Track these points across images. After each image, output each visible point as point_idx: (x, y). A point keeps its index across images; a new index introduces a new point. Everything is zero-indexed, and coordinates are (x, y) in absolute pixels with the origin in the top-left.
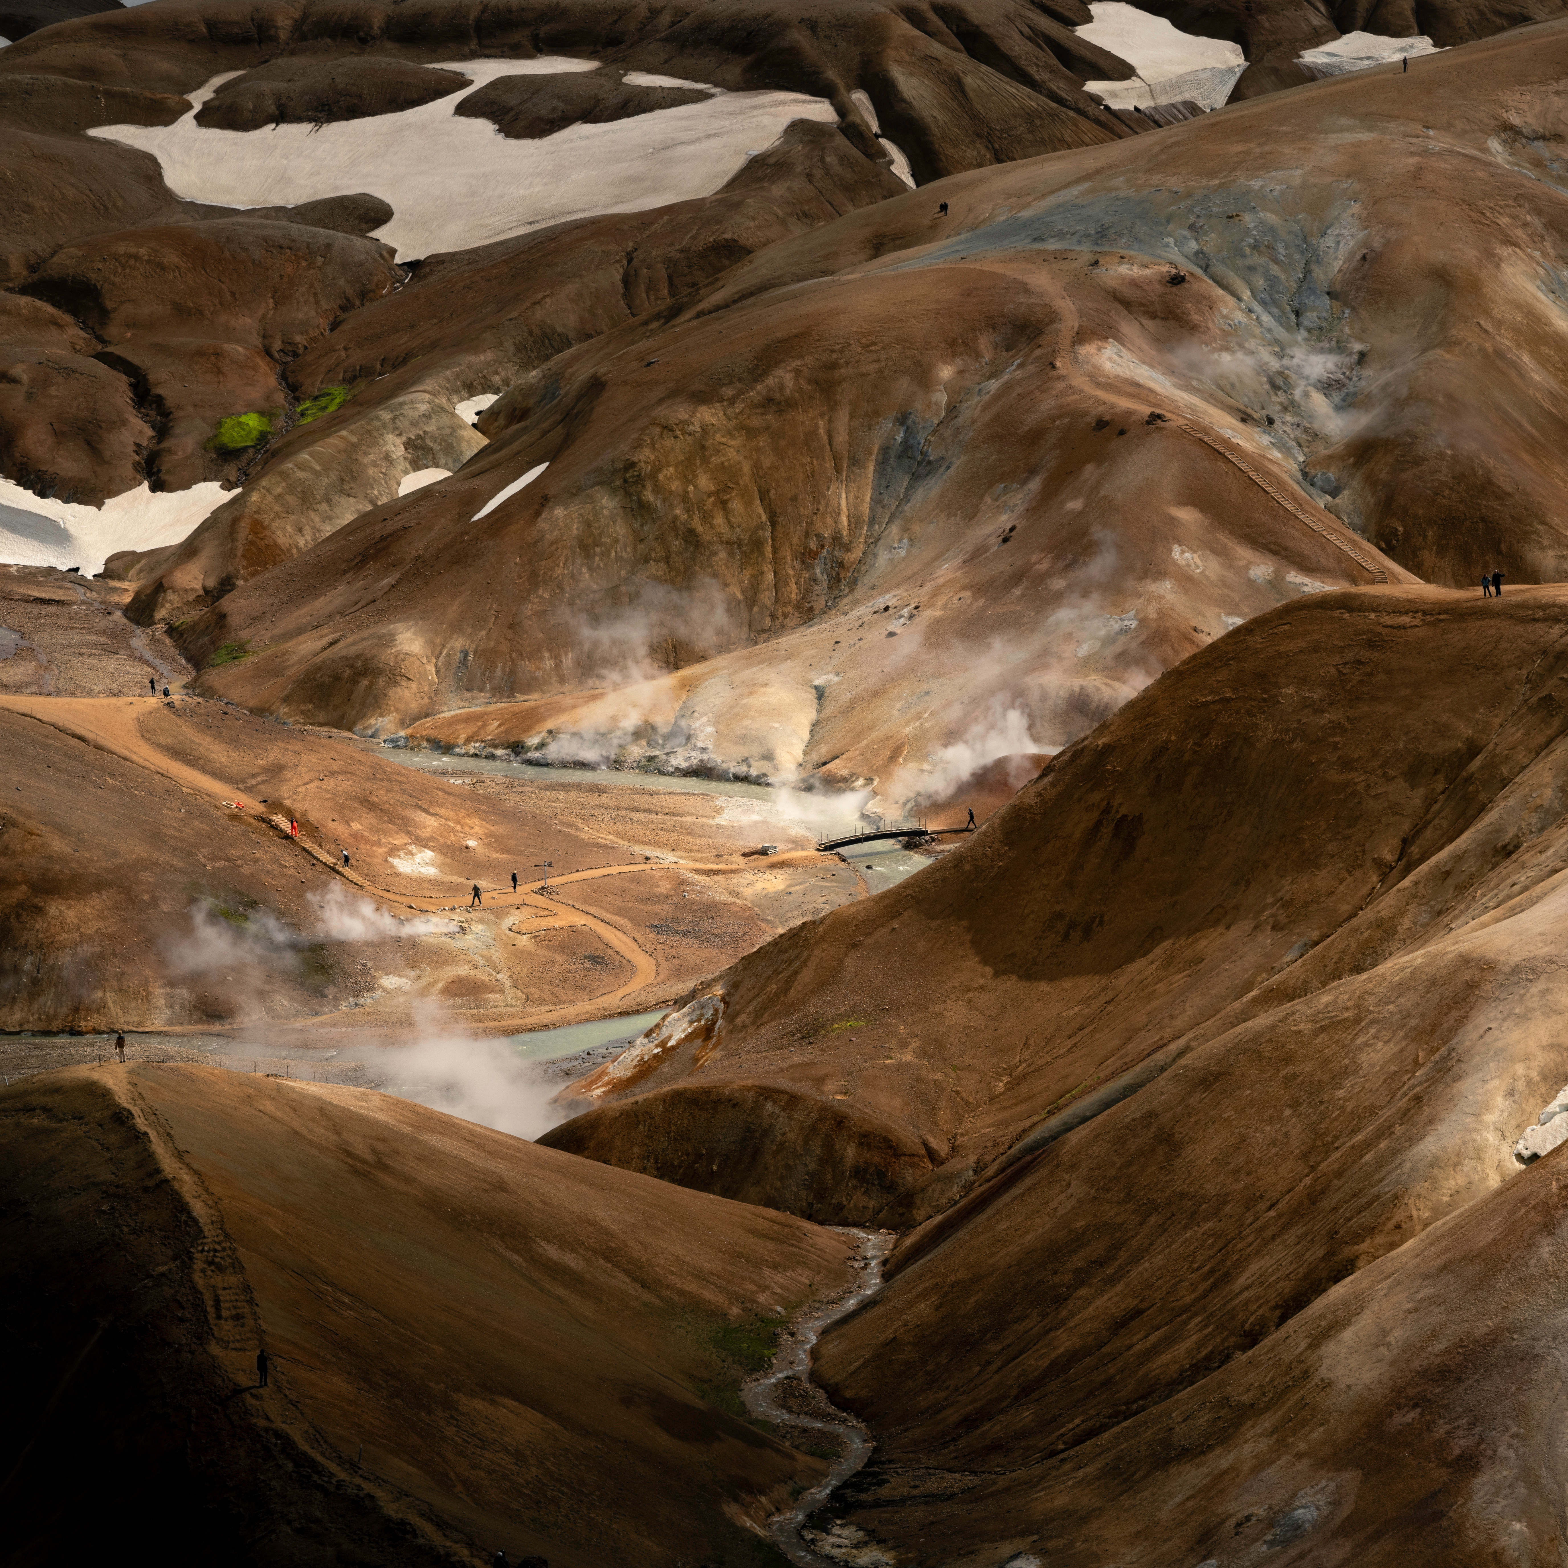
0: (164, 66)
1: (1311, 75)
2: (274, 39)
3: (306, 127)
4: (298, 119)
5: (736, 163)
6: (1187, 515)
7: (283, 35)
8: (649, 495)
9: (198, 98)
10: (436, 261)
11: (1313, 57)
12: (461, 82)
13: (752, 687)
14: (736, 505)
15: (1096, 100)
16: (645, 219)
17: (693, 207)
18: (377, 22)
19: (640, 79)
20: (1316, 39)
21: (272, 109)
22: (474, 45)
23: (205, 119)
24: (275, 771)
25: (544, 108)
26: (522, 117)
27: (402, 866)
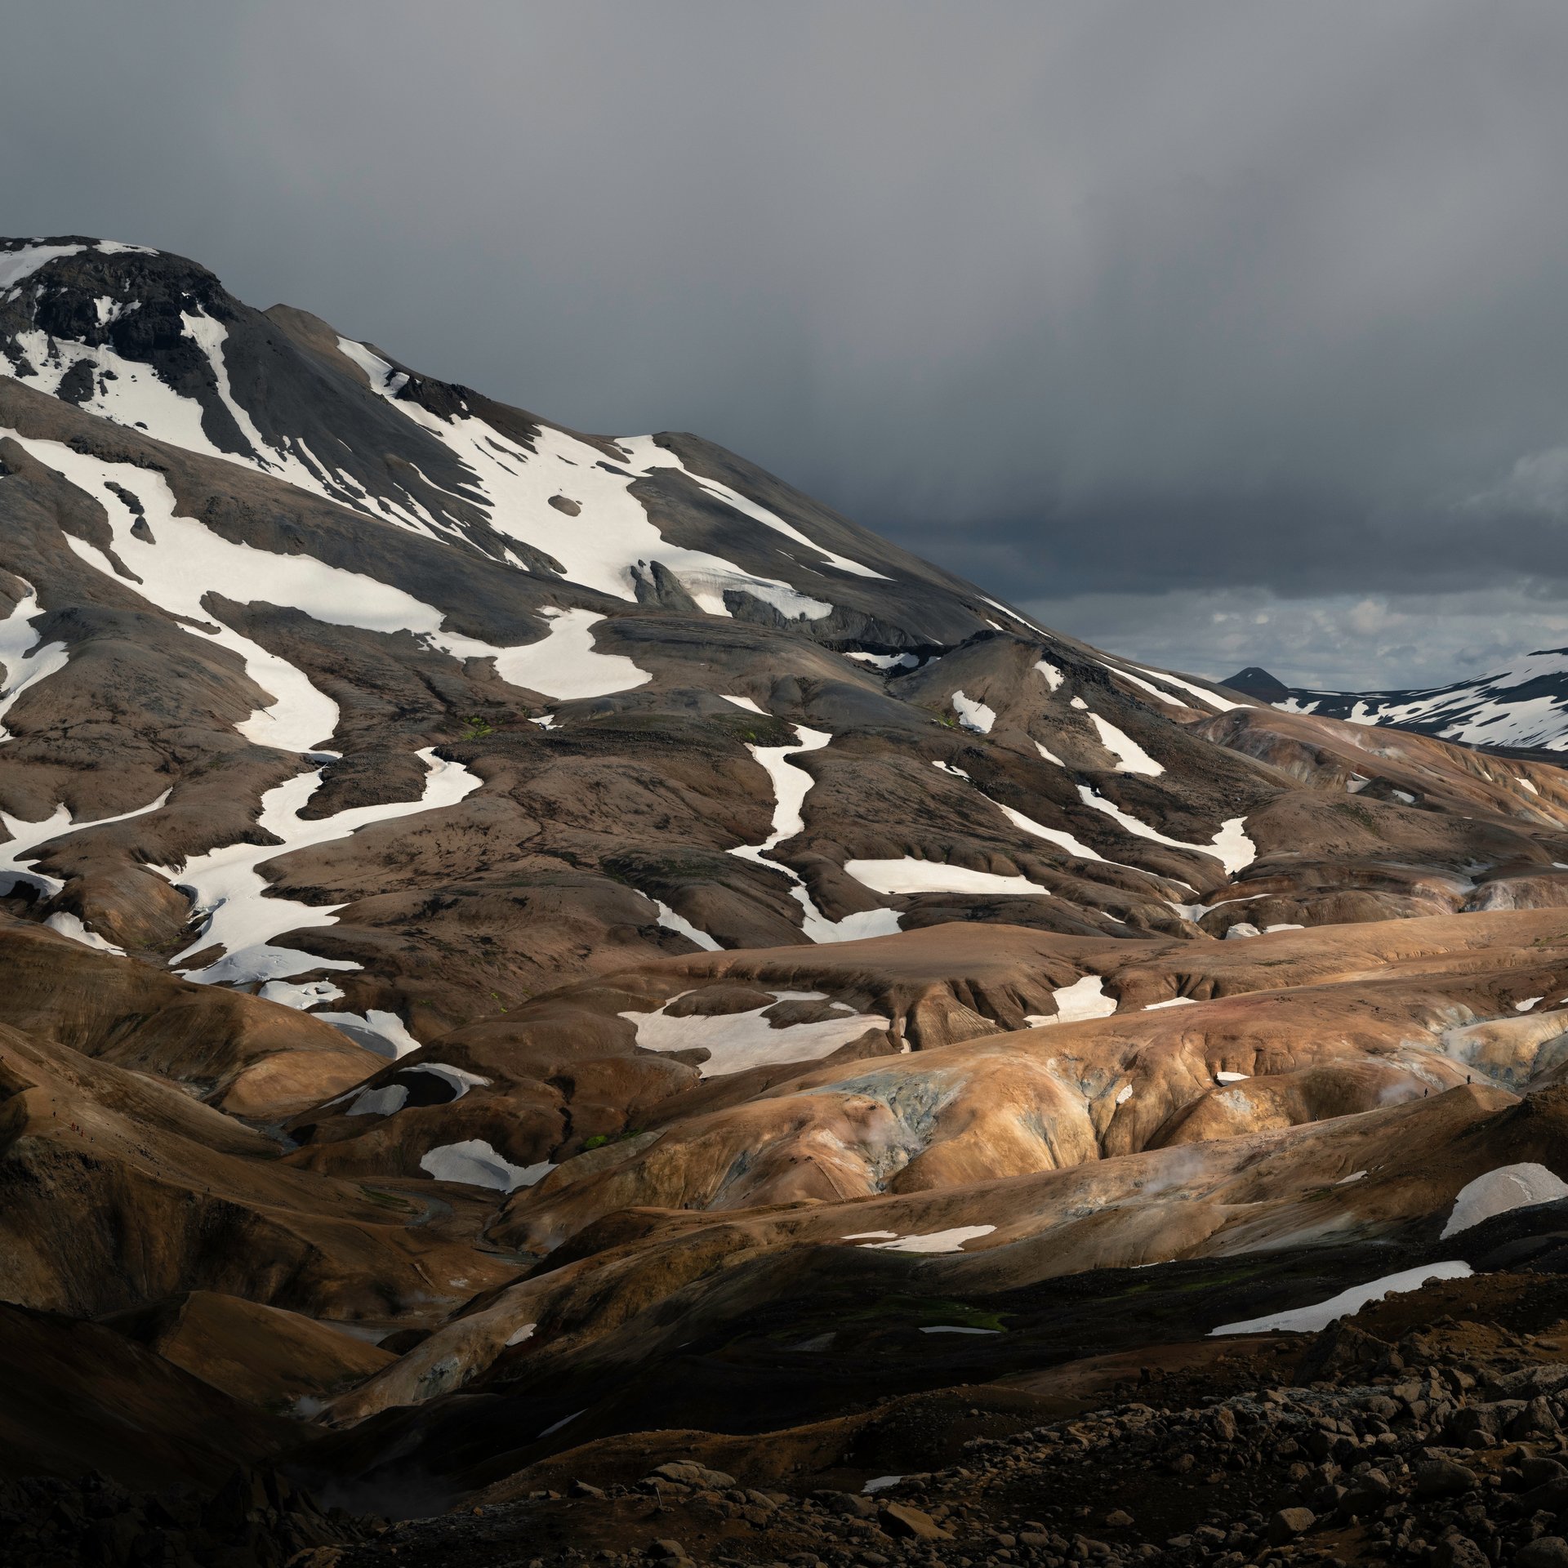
0: (666, 987)
2: (715, 976)
3: (703, 1017)
4: (701, 1014)
5: (842, 1044)
7: (719, 975)
8: (645, 1175)
9: (669, 1002)
10: (714, 1079)
12: (771, 1001)
14: (675, 1180)
18: (757, 971)
19: (839, 1006)
21: (693, 1008)
22: (790, 984)
23: (665, 1012)
25: (791, 1015)
26: (780, 1019)
27: (453, 1283)
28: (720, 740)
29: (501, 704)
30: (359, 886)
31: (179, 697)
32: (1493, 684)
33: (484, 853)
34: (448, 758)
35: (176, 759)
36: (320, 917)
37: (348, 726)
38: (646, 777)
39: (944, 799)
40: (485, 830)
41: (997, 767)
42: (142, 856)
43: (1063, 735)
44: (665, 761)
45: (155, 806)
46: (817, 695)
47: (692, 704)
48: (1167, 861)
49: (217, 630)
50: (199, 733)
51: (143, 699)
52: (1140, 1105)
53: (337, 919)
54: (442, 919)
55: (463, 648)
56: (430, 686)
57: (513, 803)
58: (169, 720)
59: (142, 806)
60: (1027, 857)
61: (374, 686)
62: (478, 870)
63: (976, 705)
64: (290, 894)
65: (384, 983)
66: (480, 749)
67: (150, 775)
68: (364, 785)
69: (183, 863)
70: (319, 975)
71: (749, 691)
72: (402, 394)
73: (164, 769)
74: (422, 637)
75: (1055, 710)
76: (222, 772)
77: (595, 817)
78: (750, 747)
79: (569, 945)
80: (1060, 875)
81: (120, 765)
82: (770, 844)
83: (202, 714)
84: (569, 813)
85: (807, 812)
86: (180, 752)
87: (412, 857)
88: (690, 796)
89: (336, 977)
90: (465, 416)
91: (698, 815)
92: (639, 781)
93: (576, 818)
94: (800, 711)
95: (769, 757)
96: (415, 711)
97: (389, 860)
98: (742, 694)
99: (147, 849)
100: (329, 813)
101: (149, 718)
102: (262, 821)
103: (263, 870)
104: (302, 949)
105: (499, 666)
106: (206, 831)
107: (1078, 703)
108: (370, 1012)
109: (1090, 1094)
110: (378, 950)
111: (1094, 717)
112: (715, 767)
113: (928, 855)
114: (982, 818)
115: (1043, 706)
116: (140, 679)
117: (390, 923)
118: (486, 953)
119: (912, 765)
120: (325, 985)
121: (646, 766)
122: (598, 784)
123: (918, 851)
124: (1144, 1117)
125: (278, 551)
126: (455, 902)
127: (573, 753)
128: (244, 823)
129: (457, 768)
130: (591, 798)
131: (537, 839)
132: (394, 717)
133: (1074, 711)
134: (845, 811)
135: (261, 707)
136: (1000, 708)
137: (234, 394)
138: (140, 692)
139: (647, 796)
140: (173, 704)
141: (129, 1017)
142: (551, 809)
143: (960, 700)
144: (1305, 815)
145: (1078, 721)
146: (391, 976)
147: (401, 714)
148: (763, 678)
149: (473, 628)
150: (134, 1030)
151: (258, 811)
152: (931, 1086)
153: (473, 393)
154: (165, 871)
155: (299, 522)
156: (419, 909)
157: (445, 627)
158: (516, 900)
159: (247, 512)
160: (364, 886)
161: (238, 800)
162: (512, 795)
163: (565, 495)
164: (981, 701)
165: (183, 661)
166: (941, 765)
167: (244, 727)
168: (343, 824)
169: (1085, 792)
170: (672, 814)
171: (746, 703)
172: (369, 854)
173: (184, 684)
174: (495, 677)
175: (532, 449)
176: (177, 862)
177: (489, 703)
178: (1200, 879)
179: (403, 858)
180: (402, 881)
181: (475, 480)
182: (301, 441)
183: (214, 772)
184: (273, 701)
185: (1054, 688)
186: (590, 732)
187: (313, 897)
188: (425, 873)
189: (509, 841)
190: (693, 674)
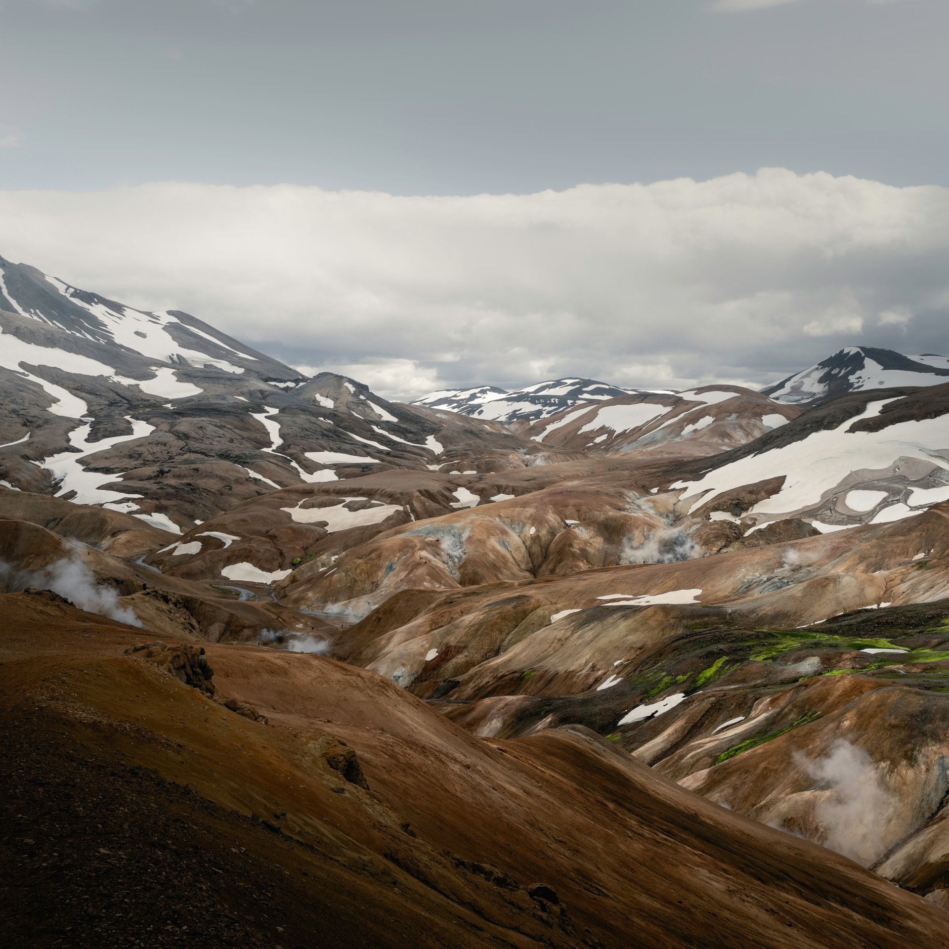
0: (295, 497)
1: (493, 502)
2: (314, 493)
4: (316, 507)
5: (385, 517)
6: (427, 577)
9: (300, 503)
10: (334, 533)
11: (493, 498)
12: (344, 501)
13: (359, 602)
15: (451, 506)
16: (368, 527)
17: (376, 525)
19: (373, 502)
20: (494, 495)
21: (311, 505)
22: (348, 495)
23: (300, 507)
24: (281, 612)
25: (356, 506)
26: (352, 508)
27: (297, 626)
28: (240, 411)
29: (149, 400)
30: (125, 466)
31: (23, 398)
32: (424, 401)
33: (168, 453)
34: (137, 419)
35: (29, 421)
36: (113, 478)
37: (92, 408)
38: (218, 424)
39: (329, 431)
40: (165, 445)
41: (342, 420)
42: (27, 458)
43: (360, 408)
44: (223, 419)
45: (26, 439)
46: (267, 396)
47: (224, 399)
48: (416, 450)
49: (28, 375)
50: (34, 411)
51: (9, 399)
52: (540, 534)
53: (122, 479)
54: (167, 477)
55: (126, 381)
56: (118, 395)
57: (172, 435)
58: (21, 407)
59: (20, 439)
60: (369, 450)
61: (97, 395)
62: (169, 459)
63: (325, 398)
64: (96, 470)
65: (155, 502)
66: (150, 416)
67: (19, 427)
68: (109, 429)
69: (44, 460)
70: (127, 500)
71: (242, 394)
72: (72, 295)
73: (25, 425)
74: (109, 377)
75: (355, 400)
76: (50, 426)
77: (204, 439)
78: (251, 413)
79: (222, 485)
80: (382, 455)
81: (6, 424)
82: (274, 447)
83: (34, 405)
84: (194, 438)
85: (282, 436)
86: (30, 419)
87: (140, 455)
88: (237, 431)
89: (133, 500)
90: (97, 303)
91: (243, 438)
92: (216, 426)
93: (197, 440)
94: (263, 401)
95: (259, 417)
96: (117, 403)
97: (131, 457)
98: (239, 396)
99: (28, 455)
100: (98, 440)
101: (13, 406)
102: (71, 443)
103: (78, 461)
104: (114, 490)
105: (141, 387)
106: (51, 447)
107: (362, 397)
108: (153, 514)
109: (517, 531)
110: (148, 489)
111: (369, 402)
112: (242, 421)
113: (332, 450)
114: (345, 437)
115: (350, 399)
116: (5, 392)
117: (146, 479)
118: (191, 489)
119: (313, 419)
120: (130, 504)
121: (216, 420)
122: (201, 427)
123: (329, 449)
124: (543, 539)
125: (46, 347)
126: (169, 471)
127: (187, 417)
128: (65, 445)
129: (143, 423)
130: (200, 432)
131: (186, 447)
132: (109, 405)
133: (361, 400)
134: (297, 435)
135: (55, 402)
136: (335, 399)
137: (9, 294)
138: (7, 397)
139: (221, 432)
140: (21, 401)
141: (54, 520)
142: (186, 436)
143: (318, 397)
144: (455, 434)
145: (363, 403)
146: (157, 499)
147: (111, 404)
148: (245, 390)
149: (128, 374)
150: (57, 525)
151: (69, 440)
152: (456, 531)
153: (98, 296)
154: (37, 463)
155: (53, 336)
156: (156, 474)
157: (116, 374)
158: (194, 469)
159: (32, 332)
160: (127, 466)
161: (60, 436)
162: (169, 431)
163: (140, 331)
164: (327, 397)
165: (20, 385)
166: (322, 419)
167: (50, 409)
168: (106, 444)
169: (375, 428)
170: (233, 437)
171: (242, 398)
172: (122, 454)
173: (23, 394)
174: (141, 391)
175: (124, 315)
176: (41, 459)
177: (145, 400)
178: (429, 456)
179: (136, 455)
180: (141, 464)
181: (105, 326)
182: (38, 311)
183: (46, 426)
184: (59, 400)
185: (352, 392)
186: (191, 409)
187: (107, 471)
188: (147, 461)
189: (176, 449)
190: (219, 389)
